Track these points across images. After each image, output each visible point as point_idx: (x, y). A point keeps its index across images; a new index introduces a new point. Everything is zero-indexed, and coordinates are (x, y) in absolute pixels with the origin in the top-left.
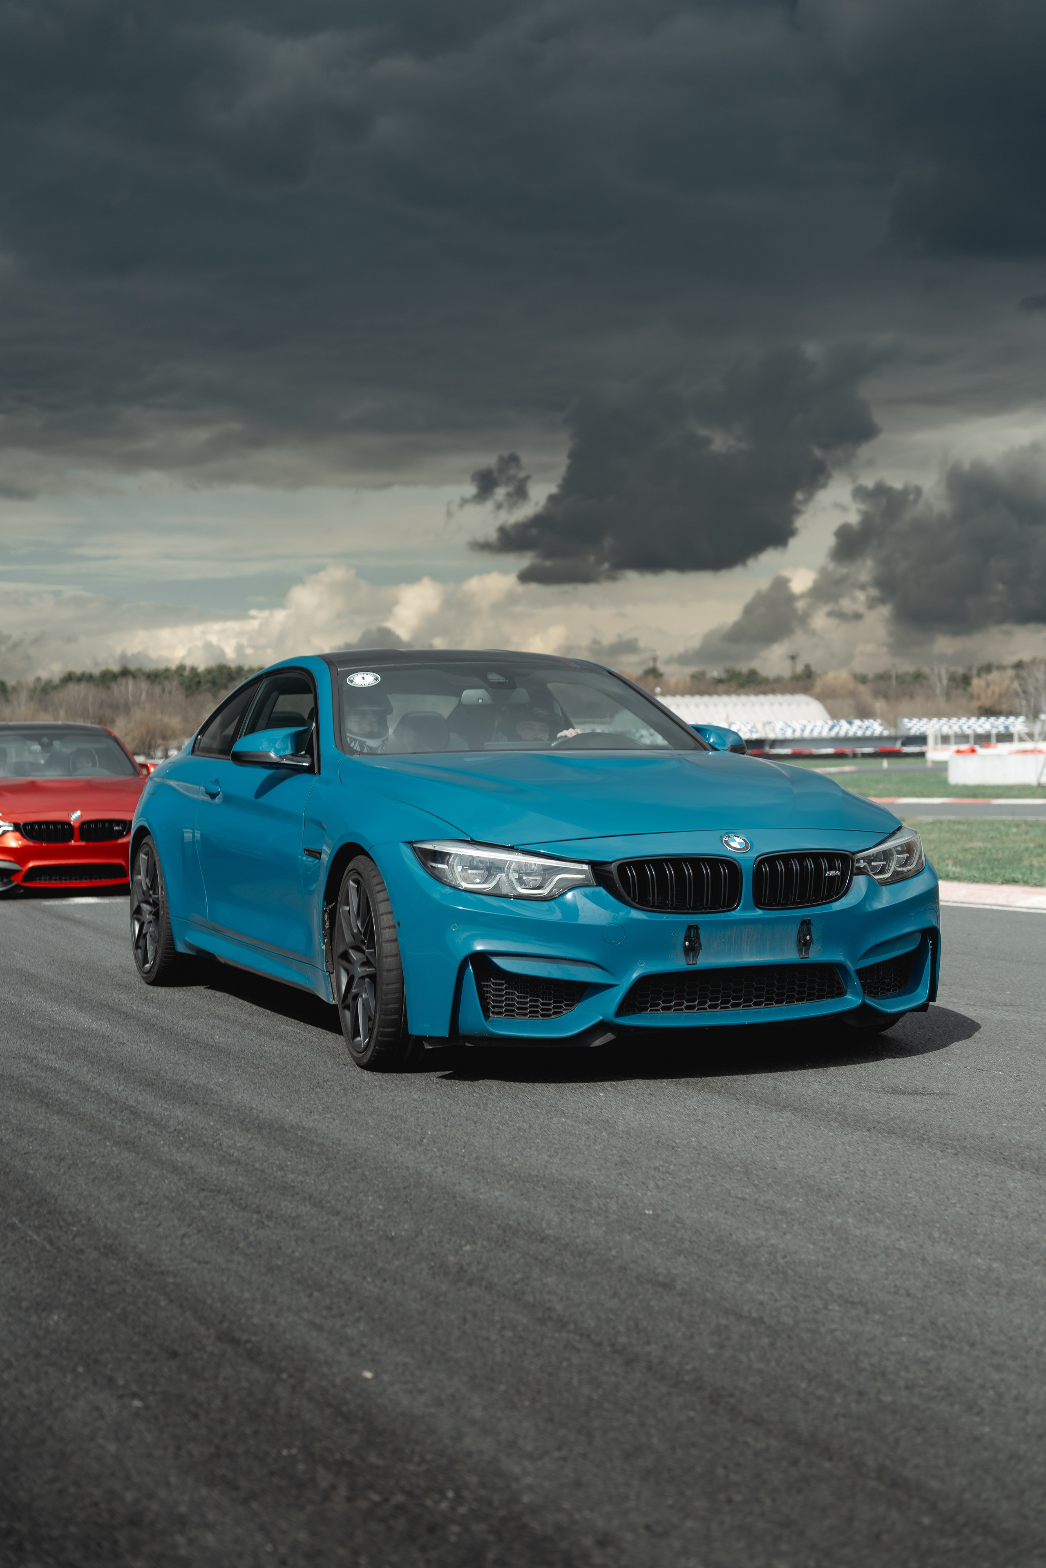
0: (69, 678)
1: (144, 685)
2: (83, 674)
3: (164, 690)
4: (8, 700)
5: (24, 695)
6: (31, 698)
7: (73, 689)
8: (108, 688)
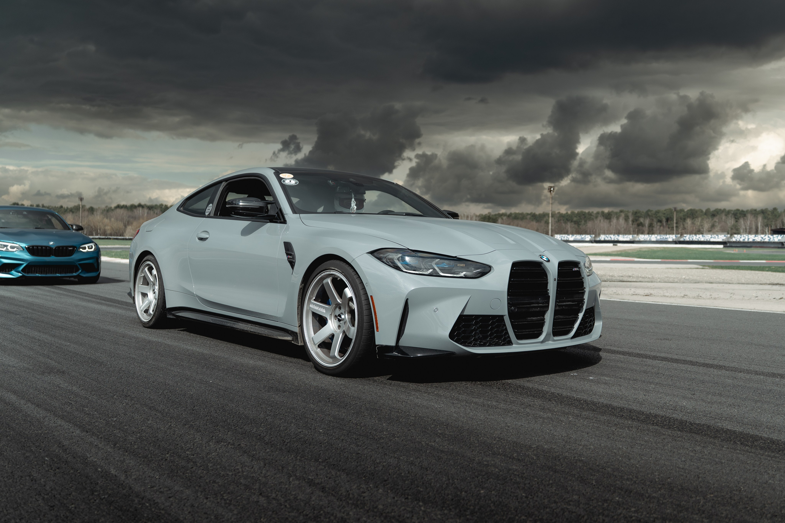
0: (118, 207)
1: (146, 211)
2: (123, 205)
3: (154, 212)
4: (93, 214)
5: (99, 212)
6: (102, 213)
7: (118, 210)
8: (133, 211)
